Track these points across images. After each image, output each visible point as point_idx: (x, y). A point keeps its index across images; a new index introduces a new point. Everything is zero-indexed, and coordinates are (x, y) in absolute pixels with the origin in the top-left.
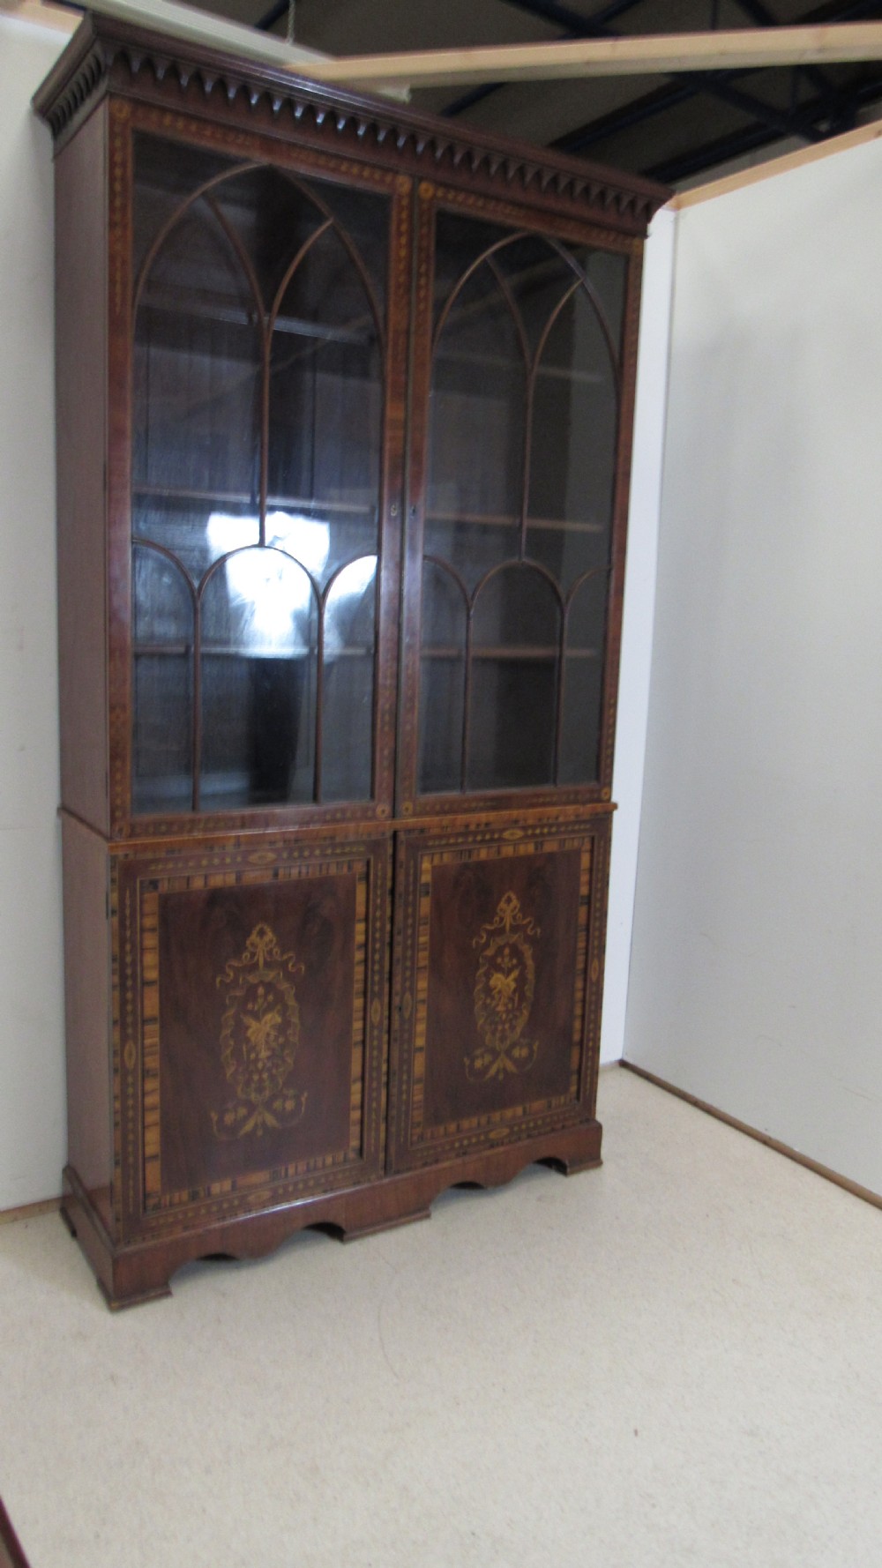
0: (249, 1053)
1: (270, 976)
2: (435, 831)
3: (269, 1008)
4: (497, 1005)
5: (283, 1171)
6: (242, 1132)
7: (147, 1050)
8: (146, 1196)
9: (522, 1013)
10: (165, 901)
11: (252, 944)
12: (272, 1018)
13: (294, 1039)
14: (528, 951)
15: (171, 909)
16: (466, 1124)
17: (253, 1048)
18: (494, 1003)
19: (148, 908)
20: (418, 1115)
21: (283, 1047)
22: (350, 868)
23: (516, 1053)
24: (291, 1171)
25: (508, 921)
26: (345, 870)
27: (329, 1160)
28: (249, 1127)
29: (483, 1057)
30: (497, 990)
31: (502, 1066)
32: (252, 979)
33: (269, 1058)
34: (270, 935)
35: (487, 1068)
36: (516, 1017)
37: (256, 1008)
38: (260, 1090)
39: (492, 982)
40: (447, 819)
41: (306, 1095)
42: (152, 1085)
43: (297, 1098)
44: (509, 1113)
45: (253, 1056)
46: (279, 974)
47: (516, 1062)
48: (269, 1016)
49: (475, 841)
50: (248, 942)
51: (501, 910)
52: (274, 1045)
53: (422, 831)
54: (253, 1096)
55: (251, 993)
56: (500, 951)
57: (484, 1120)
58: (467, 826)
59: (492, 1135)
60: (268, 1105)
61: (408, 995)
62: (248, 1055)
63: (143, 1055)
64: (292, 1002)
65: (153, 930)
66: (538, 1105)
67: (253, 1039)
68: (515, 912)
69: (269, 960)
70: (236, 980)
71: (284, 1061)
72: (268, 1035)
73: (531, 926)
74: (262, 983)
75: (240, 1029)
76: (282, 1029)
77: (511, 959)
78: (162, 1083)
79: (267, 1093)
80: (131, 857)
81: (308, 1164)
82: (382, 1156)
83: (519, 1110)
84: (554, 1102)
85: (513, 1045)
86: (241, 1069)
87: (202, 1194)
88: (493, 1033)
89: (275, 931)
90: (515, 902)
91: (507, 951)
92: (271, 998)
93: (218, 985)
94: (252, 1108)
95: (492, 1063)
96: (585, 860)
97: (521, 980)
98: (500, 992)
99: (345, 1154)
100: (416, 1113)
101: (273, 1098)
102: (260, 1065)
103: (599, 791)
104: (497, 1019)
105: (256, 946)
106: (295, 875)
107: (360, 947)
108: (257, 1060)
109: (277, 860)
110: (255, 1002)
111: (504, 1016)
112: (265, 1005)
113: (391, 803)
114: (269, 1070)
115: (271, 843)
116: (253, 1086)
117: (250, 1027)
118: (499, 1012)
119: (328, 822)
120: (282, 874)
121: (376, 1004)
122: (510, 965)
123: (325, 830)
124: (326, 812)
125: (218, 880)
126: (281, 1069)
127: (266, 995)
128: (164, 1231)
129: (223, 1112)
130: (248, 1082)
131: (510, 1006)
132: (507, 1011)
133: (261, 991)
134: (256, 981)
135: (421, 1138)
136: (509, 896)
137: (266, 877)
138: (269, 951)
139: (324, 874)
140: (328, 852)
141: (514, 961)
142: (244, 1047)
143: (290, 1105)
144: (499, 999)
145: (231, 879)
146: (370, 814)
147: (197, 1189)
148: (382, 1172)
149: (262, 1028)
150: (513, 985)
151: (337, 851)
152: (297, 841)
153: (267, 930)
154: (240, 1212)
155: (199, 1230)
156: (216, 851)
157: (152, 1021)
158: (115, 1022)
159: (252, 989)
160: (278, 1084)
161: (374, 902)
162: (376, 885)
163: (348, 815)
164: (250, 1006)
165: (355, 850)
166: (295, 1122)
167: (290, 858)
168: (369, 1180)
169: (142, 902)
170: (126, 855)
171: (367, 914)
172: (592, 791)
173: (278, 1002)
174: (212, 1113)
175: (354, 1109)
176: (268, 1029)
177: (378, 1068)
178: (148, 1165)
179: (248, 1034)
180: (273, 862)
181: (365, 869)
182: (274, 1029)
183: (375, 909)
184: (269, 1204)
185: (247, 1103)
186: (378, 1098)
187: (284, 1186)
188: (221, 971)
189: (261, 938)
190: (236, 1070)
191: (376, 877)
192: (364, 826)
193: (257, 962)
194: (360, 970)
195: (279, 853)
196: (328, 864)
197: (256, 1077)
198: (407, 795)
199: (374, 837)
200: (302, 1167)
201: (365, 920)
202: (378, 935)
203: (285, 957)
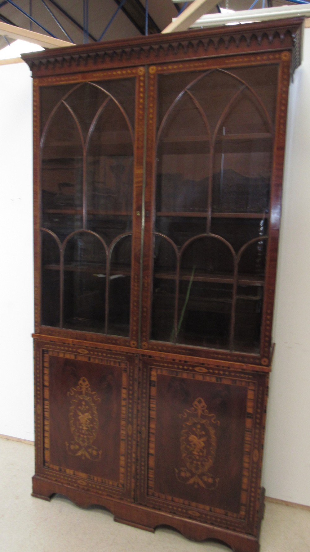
2: (157, 358)
3: (87, 411)
4: (193, 451)
5: (92, 477)
6: (77, 455)
7: (45, 410)
8: (44, 461)
9: (208, 460)
10: (51, 358)
12: (87, 416)
13: (97, 427)
14: (212, 432)
16: (176, 499)
17: (80, 424)
18: (192, 449)
19: (45, 359)
20: (151, 484)
21: (93, 428)
23: (205, 478)
25: (199, 412)
26: (118, 366)
27: (111, 483)
28: (79, 453)
29: (186, 472)
30: (193, 443)
31: (196, 481)
33: (87, 430)
34: (87, 382)
35: (187, 479)
36: (205, 461)
37: (82, 409)
38: (83, 441)
39: (190, 438)
40: (163, 354)
41: (101, 451)
42: (46, 423)
43: (98, 451)
44: (201, 506)
45: (81, 427)
46: (90, 399)
47: (205, 483)
48: (87, 414)
49: (179, 368)
50: (79, 383)
51: (195, 405)
52: (88, 426)
53: (150, 357)
54: (81, 443)
55: (80, 404)
56: (195, 424)
57: (187, 502)
58: (174, 360)
59: (190, 512)
60: (87, 448)
61: (144, 428)
62: (79, 427)
63: (44, 412)
64: (95, 412)
66: (219, 510)
67: (81, 420)
68: (204, 409)
69: (86, 391)
70: (74, 395)
71: (92, 434)
72: (86, 421)
73: (214, 418)
74: (84, 400)
75: (76, 415)
76: (92, 421)
77: (201, 431)
78: (50, 423)
79: (86, 444)
80: (40, 340)
81: (102, 480)
82: (133, 493)
83: (207, 508)
84: (229, 514)
85: (203, 474)
86: (76, 430)
87: (63, 470)
88: (192, 463)
89: (89, 381)
90: (204, 404)
91: (199, 426)
92: (87, 407)
93: (68, 395)
94: (81, 447)
95: (191, 477)
97: (208, 444)
98: (195, 445)
99: (118, 484)
100: (150, 482)
102: (83, 432)
104: (193, 457)
105: (82, 385)
106: (97, 361)
107: (125, 399)
108: (82, 429)
109: (89, 354)
110: (82, 407)
111: (197, 458)
112: (85, 409)
113: (137, 341)
114: (87, 435)
115: (86, 347)
116: (81, 439)
117: (81, 416)
118: (195, 454)
119: (109, 343)
120: (92, 360)
121: (130, 426)
122: (201, 434)
123: (107, 346)
124: (109, 339)
125: (68, 356)
126: (91, 437)
127: (85, 405)
128: (49, 477)
129: (70, 444)
130: (79, 437)
131: (201, 454)
132: (199, 456)
133: (84, 403)
134: (81, 398)
135: (153, 495)
136: (200, 400)
137: (86, 360)
138: (87, 389)
139: (109, 364)
140: (109, 355)
141: (204, 433)
142: (78, 423)
143: (95, 453)
144: (195, 448)
145: (73, 357)
146: (127, 344)
147: (62, 468)
148: (133, 500)
149: (84, 418)
150: (203, 444)
151: (113, 356)
152: (96, 348)
153: (86, 380)
154: (75, 485)
155: (60, 484)
156: (67, 345)
157: (47, 400)
158: (35, 396)
159: (80, 401)
160: (90, 442)
161: (129, 381)
162: (130, 375)
163: (118, 342)
164: (80, 408)
165: (120, 357)
166: (96, 460)
167: (94, 354)
168: (127, 501)
169: (43, 357)
170: (38, 339)
171: (127, 386)
172: (255, 358)
173: (90, 410)
174: (67, 442)
175: (121, 466)
176: (86, 419)
177: (131, 454)
178: (45, 450)
179: (79, 418)
180: (87, 354)
181: (126, 367)
182: (89, 420)
183: (130, 385)
184: (86, 488)
185: (79, 444)
186: (131, 467)
187: (92, 484)
188: (69, 391)
189: (84, 383)
190: (74, 430)
191: (130, 371)
192: (124, 348)
193: (82, 391)
194: (124, 409)
195: (89, 351)
196: (110, 360)
197: (82, 436)
198: (144, 339)
199: (129, 354)
200: (100, 480)
201: (126, 388)
202: (131, 397)
203: (93, 393)
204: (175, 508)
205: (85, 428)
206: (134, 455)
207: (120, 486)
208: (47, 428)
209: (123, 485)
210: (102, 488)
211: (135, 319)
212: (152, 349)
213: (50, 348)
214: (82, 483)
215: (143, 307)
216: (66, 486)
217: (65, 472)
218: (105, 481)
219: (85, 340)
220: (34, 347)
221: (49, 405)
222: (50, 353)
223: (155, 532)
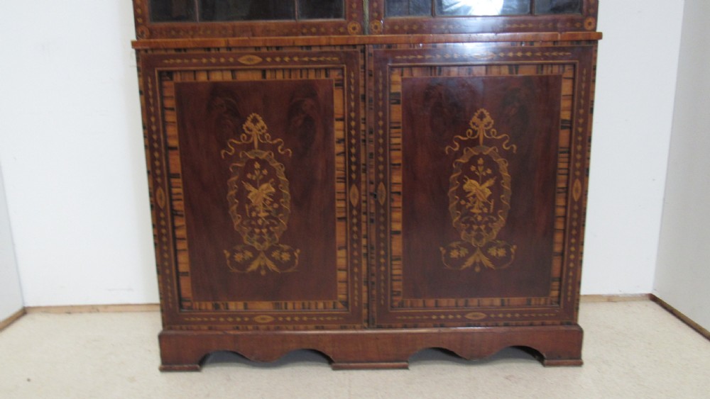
0: (251, 211)
1: (264, 155)
2: (404, 47)
3: (265, 180)
4: (472, 208)
5: (283, 305)
6: (249, 270)
7: (174, 197)
8: (181, 299)
9: (498, 218)
10: (180, 88)
11: (248, 128)
12: (267, 188)
13: (287, 207)
14: (503, 165)
15: (183, 93)
16: (444, 302)
17: (253, 209)
18: (469, 205)
19: (167, 93)
20: (398, 286)
21: (280, 210)
22: (327, 75)
23: (493, 252)
24: (290, 306)
25: (482, 135)
26: (323, 77)
27: (321, 305)
28: (254, 266)
29: (459, 250)
30: (471, 194)
31: (478, 260)
32: (250, 155)
33: (267, 218)
34: (262, 123)
35: (463, 260)
36: (492, 221)
37: (254, 178)
38: (261, 241)
39: (465, 187)
41: (298, 251)
42: (180, 222)
43: (291, 252)
44: (486, 302)
45: (254, 214)
46: (270, 154)
47: (493, 259)
48: (264, 186)
50: (244, 126)
51: (474, 124)
52: (270, 208)
53: (389, 46)
54: (256, 245)
55: (250, 164)
56: (473, 160)
57: (461, 302)
59: (469, 316)
60: (268, 253)
61: (381, 186)
62: (250, 214)
63: (171, 200)
64: (283, 178)
65: (172, 109)
66: (516, 300)
67: (253, 201)
68: (488, 128)
69: (262, 141)
70: (236, 154)
71: (279, 222)
72: (265, 200)
73: (507, 141)
74: (257, 160)
75: (242, 195)
76: (276, 197)
77: (485, 170)
78: (187, 222)
79: (267, 244)
80: (150, 52)
81: (303, 304)
82: (365, 311)
83: (497, 301)
84: (533, 302)
85: (490, 245)
86: (245, 223)
87: (222, 307)
88: (470, 230)
89: (265, 120)
90: (488, 119)
91: (481, 161)
92: (265, 172)
93: (223, 157)
94: (256, 253)
95: (468, 256)
96: (566, 88)
97: (497, 189)
98: (474, 196)
99: (334, 303)
100: (395, 284)
101: (272, 249)
102: (260, 222)
103: (582, 21)
104: (472, 219)
105: (251, 131)
106: (279, 76)
107: (339, 141)
108: (257, 218)
109: (263, 63)
110: (253, 173)
111: (479, 218)
112: (261, 177)
113: (362, 22)
114: (267, 227)
115: (256, 48)
116: (256, 237)
117: (250, 191)
118: (474, 214)
119: (304, 34)
120: (268, 75)
121: (354, 189)
122: (484, 174)
123: (300, 40)
124: (303, 26)
125: (217, 77)
126: (276, 228)
127: (261, 169)
128: (195, 327)
129: (233, 252)
130: (252, 233)
131: (485, 210)
132: (483, 214)
133: (257, 165)
134: (252, 157)
135: (402, 305)
136: (482, 113)
137: (257, 77)
138: (262, 136)
139: (305, 78)
140: (306, 59)
141: (489, 171)
142: (247, 207)
143: (286, 257)
144: (474, 203)
145: (228, 76)
146: (342, 29)
147: (218, 302)
148: (366, 325)
149: (259, 194)
150: (488, 192)
151: (314, 59)
152: (278, 48)
153: (259, 118)
154: (250, 327)
155: (220, 333)
156: (213, 51)
157: (176, 176)
158: (149, 172)
159: (250, 163)
160: (275, 239)
161: (349, 104)
162: (349, 91)
163: (323, 30)
164: (249, 176)
165: (329, 59)
166: (290, 270)
167: (274, 62)
168: (355, 328)
169: (161, 87)
170: (146, 51)
171: (344, 115)
172: (572, 21)
173: (271, 176)
174: (225, 252)
175: (340, 270)
176: (264, 196)
177: (359, 242)
178: (181, 277)
179: (249, 197)
180: (260, 64)
181: (341, 77)
182: (270, 196)
183: (350, 111)
184: (272, 326)
185: (252, 249)
186: (359, 266)
187: (284, 317)
188: (225, 146)
189: (255, 124)
190: (242, 223)
191: (349, 83)
192: (335, 38)
193: (253, 143)
194: (339, 161)
195: (263, 56)
196: (307, 69)
197: (257, 231)
198: (376, 15)
199: (345, 49)
200: (298, 305)
201: (342, 120)
202: (353, 132)
203: (275, 142)
204: (443, 317)
205: (263, 214)
206: (364, 242)
207: (340, 305)
208: (180, 233)
209: (346, 304)
210: (305, 318)
212: (393, 31)
213: (173, 65)
214: (264, 319)
216: (232, 332)
217: (227, 309)
218: (309, 304)
219: (253, 35)
220: (139, 70)
221: (181, 185)
222: (177, 78)
223: (410, 368)
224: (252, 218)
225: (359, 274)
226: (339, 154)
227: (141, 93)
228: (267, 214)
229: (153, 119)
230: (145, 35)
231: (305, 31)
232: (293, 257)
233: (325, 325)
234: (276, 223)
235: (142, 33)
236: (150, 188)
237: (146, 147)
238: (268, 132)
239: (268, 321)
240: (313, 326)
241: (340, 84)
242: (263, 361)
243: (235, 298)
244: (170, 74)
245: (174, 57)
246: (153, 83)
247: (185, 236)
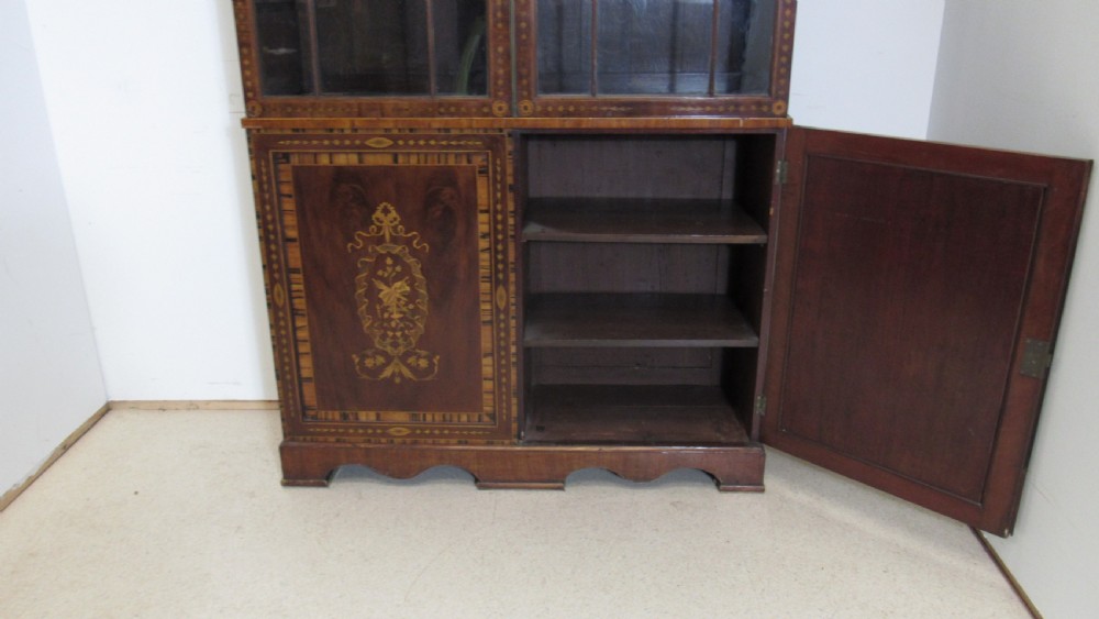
0: (382, 314)
1: (397, 249)
3: (398, 278)
5: (421, 416)
6: (382, 377)
7: (294, 294)
8: (304, 408)
10: (297, 170)
11: (378, 219)
12: (401, 287)
13: (424, 308)
15: (303, 178)
17: (385, 310)
19: (283, 178)
21: (415, 311)
22: (469, 161)
24: (429, 417)
26: (464, 163)
27: (464, 418)
28: (387, 373)
32: (381, 250)
33: (401, 319)
34: (394, 214)
37: (386, 275)
38: (395, 345)
41: (438, 357)
42: (300, 322)
43: (430, 358)
45: (386, 315)
46: (404, 249)
48: (398, 284)
50: (374, 217)
52: (404, 309)
54: (389, 349)
55: (380, 262)
60: (404, 358)
62: (382, 315)
63: (291, 298)
64: (419, 276)
65: (290, 196)
67: (385, 300)
69: (394, 234)
70: (365, 248)
71: (415, 325)
72: (399, 300)
74: (389, 255)
75: (372, 293)
76: (412, 297)
78: (309, 322)
79: (402, 350)
80: (262, 132)
81: (444, 417)
82: (514, 425)
86: (376, 325)
87: (351, 417)
89: (398, 211)
93: (350, 250)
94: (389, 360)
99: (480, 416)
101: (407, 355)
102: (393, 324)
103: (770, 105)
105: (381, 222)
106: (413, 161)
107: (484, 236)
108: (390, 320)
109: (395, 146)
110: (385, 270)
112: (394, 274)
113: (509, 101)
114: (402, 329)
115: (386, 130)
116: (389, 341)
117: (381, 290)
119: (441, 114)
120: (401, 159)
121: (501, 290)
123: (437, 122)
124: (441, 104)
125: (342, 160)
126: (413, 331)
127: (394, 265)
128: (321, 438)
129: (363, 357)
130: (384, 337)
133: (389, 261)
134: (383, 252)
137: (386, 160)
138: (395, 228)
139: (442, 164)
140: (444, 143)
142: (378, 307)
143: (423, 363)
145: (353, 159)
146: (486, 110)
147: (348, 412)
148: (516, 441)
149: (392, 294)
151: (453, 143)
152: (411, 130)
153: (392, 208)
154: (383, 440)
155: (349, 445)
156: (336, 132)
157: (296, 271)
158: (264, 267)
159: (381, 258)
160: (410, 344)
161: (495, 194)
162: (495, 180)
163: (463, 109)
164: (380, 273)
165: (470, 143)
166: (428, 379)
167: (406, 145)
168: (503, 444)
169: (277, 171)
170: (258, 130)
171: (489, 206)
172: (759, 104)
173: (406, 273)
174: (354, 356)
175: (485, 379)
176: (398, 295)
177: (507, 349)
178: (304, 384)
179: (381, 296)
180: (390, 147)
181: (485, 163)
182: (404, 296)
183: (496, 202)
184: (408, 440)
185: (384, 354)
186: (508, 375)
187: (422, 429)
188: (351, 239)
189: (386, 215)
190: (372, 325)
191: (495, 172)
192: (478, 121)
193: (383, 236)
194: (484, 258)
195: (395, 139)
196: (447, 154)
197: (390, 334)
198: (525, 93)
199: (490, 133)
200: (438, 417)
201: (487, 211)
202: (500, 227)
203: (409, 235)
205: (396, 316)
206: (513, 349)
207: (486, 419)
208: (302, 334)
209: (492, 416)
210: (446, 432)
211: (500, 49)
212: (547, 114)
213: (290, 147)
214: (399, 431)
215: (518, 20)
216: (363, 446)
217: (357, 419)
218: (451, 416)
219: (383, 115)
220: (250, 151)
221: (302, 281)
222: (295, 160)
223: (566, 488)
224: (383, 319)
225: (508, 385)
226: (483, 251)
227: (253, 177)
228: (401, 316)
229: (268, 208)
230: (256, 112)
231: (442, 110)
232: (431, 365)
233: (469, 440)
234: (411, 325)
235: (253, 108)
236: (266, 285)
237: (260, 238)
238: (401, 223)
239: (405, 434)
240: (454, 441)
241: (484, 172)
242: (399, 478)
243: (365, 408)
244: (286, 157)
245: (290, 138)
246: (267, 166)
247: (308, 338)
